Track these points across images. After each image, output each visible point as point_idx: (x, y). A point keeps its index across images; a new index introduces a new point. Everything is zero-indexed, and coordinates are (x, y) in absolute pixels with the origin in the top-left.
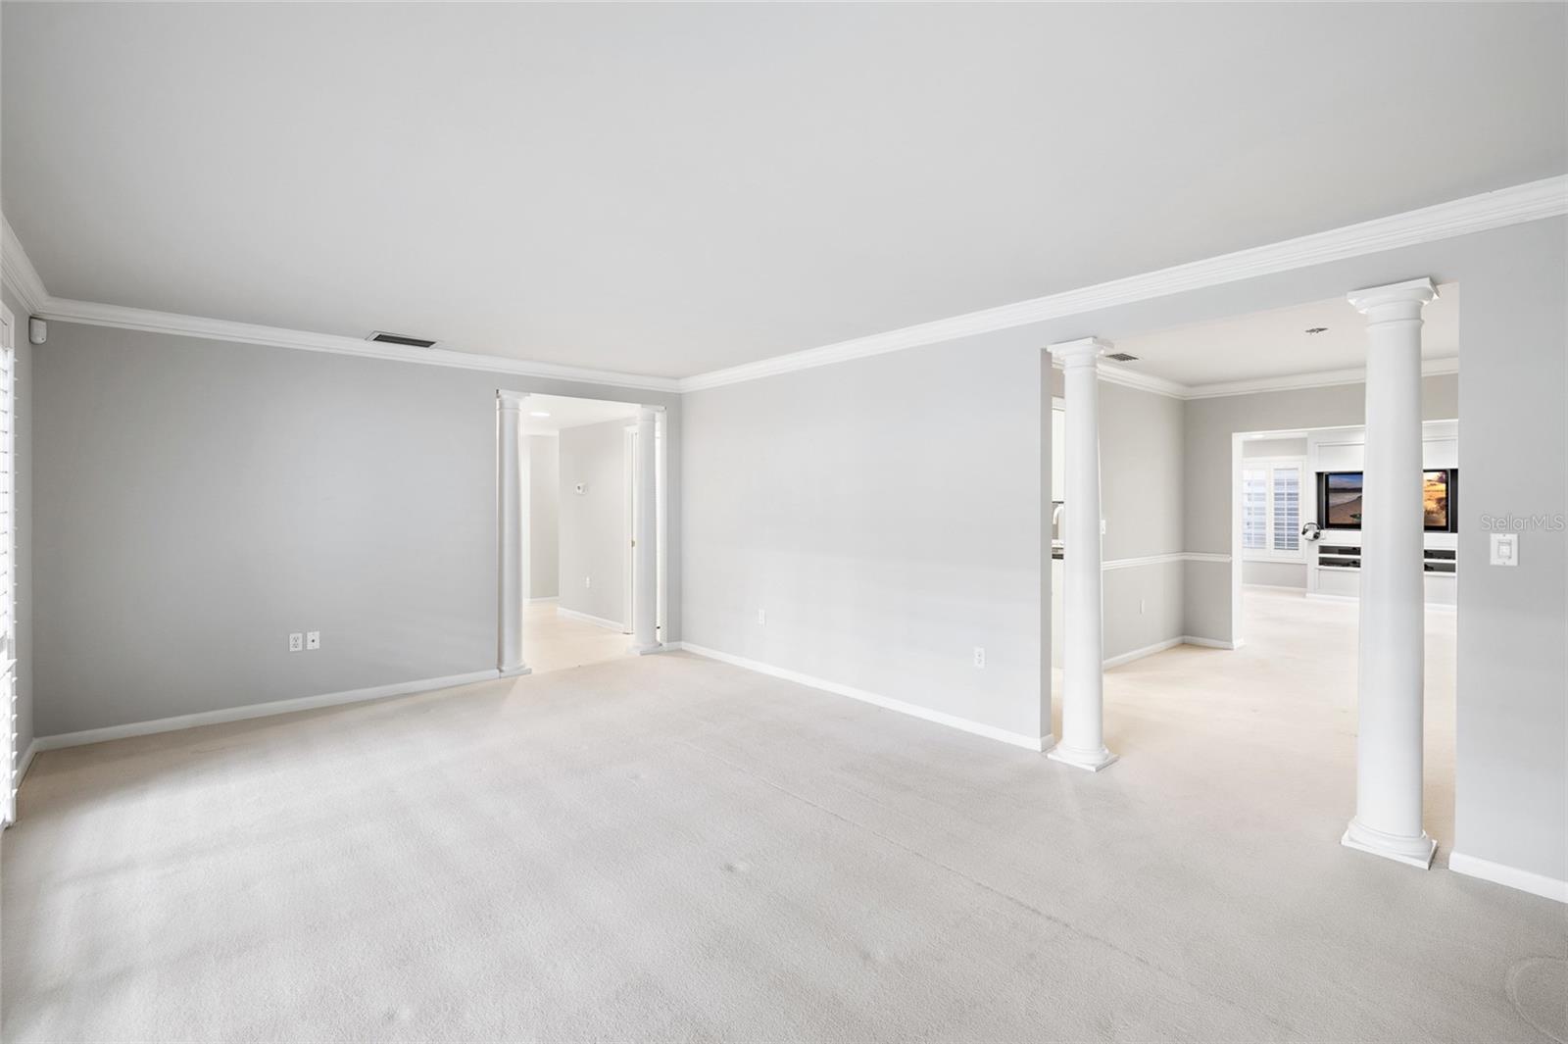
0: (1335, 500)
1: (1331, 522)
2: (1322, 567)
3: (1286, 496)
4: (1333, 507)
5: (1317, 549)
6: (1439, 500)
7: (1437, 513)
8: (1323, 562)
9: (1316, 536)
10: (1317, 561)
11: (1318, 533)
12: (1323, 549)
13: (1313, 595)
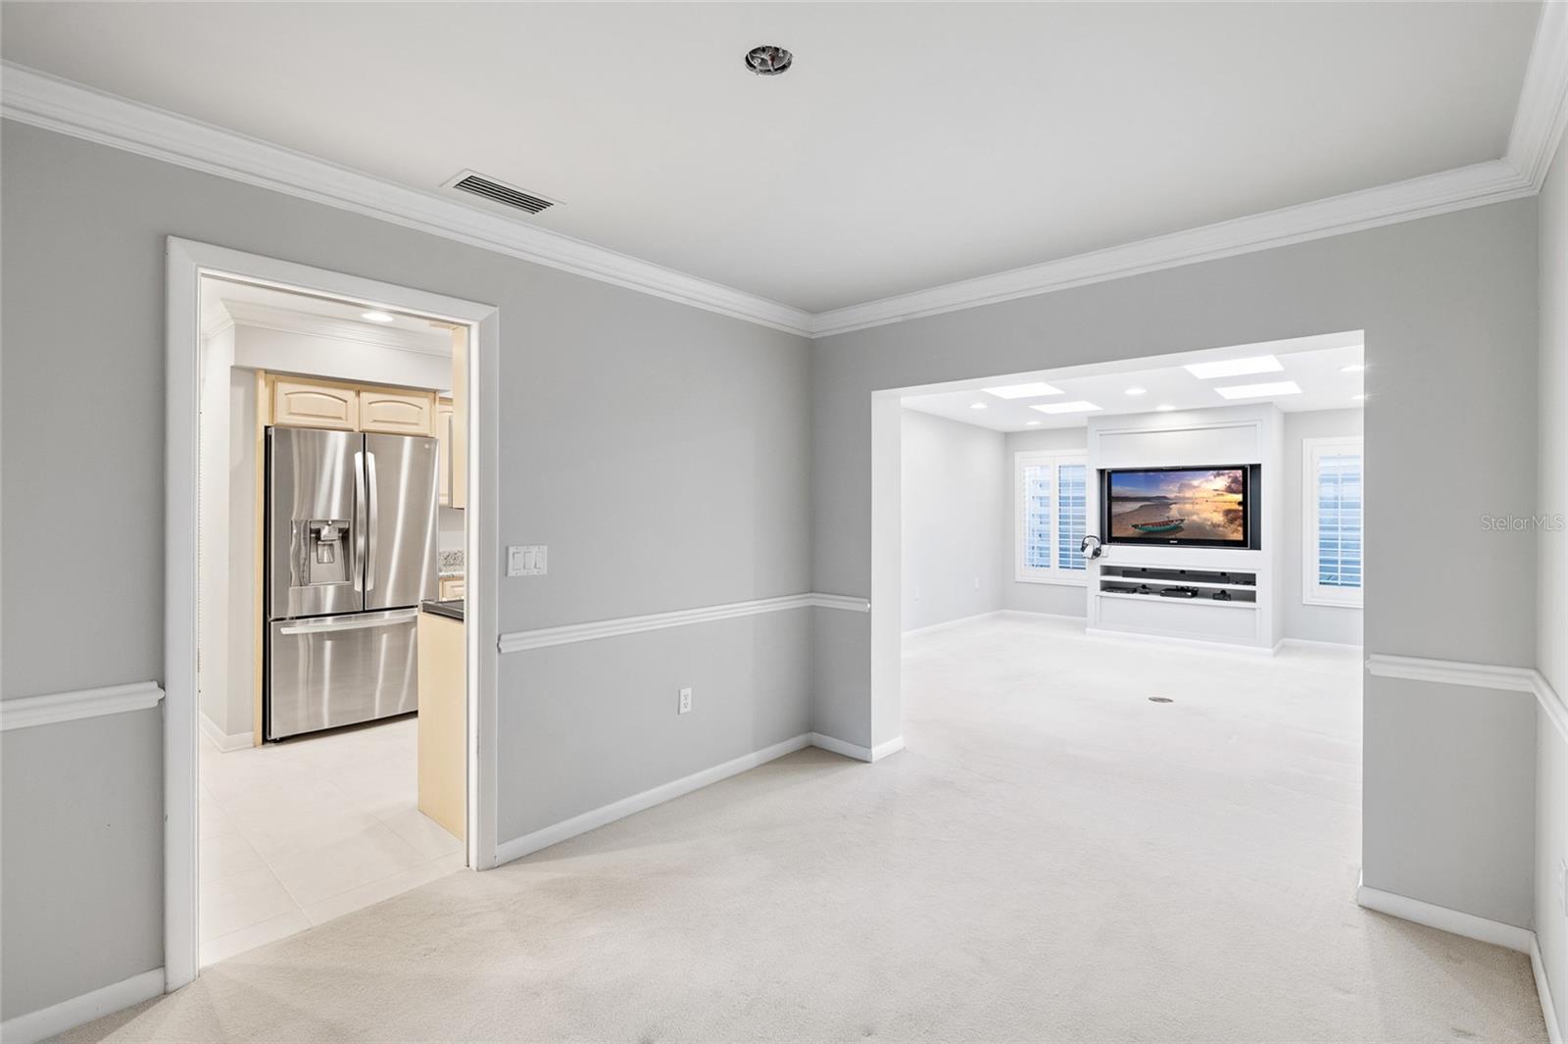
0: (1117, 508)
1: (1113, 535)
2: (1105, 593)
3: (1071, 501)
4: (1116, 516)
5: (1098, 570)
6: (1227, 512)
7: (1224, 527)
8: (1108, 587)
9: (1097, 553)
10: (1098, 586)
11: (1099, 549)
12: (1108, 570)
13: (1096, 631)
